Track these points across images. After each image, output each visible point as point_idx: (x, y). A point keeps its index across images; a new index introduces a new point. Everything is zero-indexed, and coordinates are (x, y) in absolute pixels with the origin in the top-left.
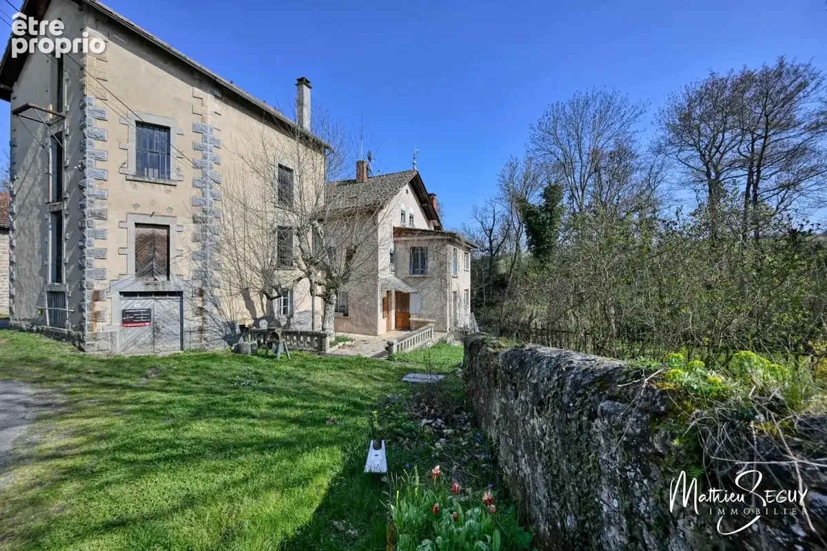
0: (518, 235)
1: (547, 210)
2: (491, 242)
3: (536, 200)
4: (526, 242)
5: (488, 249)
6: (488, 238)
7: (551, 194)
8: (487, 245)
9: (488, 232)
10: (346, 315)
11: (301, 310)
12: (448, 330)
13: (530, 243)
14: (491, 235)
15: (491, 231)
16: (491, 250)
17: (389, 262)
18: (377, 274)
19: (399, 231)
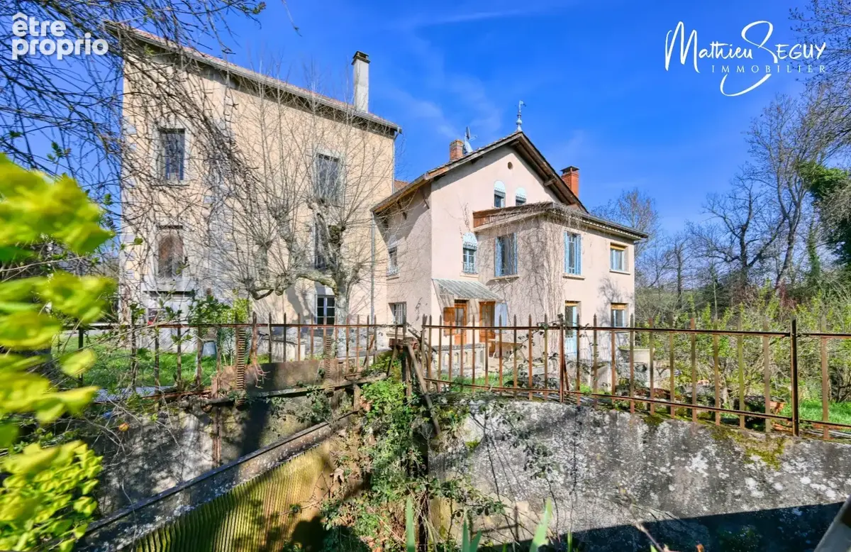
2: (743, 246)
5: (737, 257)
6: (737, 240)
8: (737, 251)
9: (737, 231)
14: (743, 235)
15: (744, 228)
17: (465, 259)
18: (430, 273)
19: (480, 216)
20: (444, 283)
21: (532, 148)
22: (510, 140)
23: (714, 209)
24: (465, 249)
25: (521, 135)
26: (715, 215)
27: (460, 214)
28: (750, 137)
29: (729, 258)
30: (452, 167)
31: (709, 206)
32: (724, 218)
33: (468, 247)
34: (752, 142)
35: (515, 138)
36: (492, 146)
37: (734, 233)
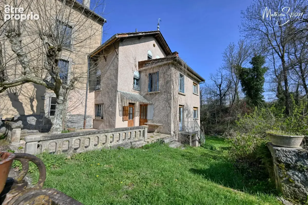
0: (236, 85)
1: (254, 70)
2: (220, 91)
3: (247, 65)
4: (242, 90)
5: (218, 95)
6: (219, 89)
7: (257, 61)
8: (218, 93)
9: (219, 86)
10: (102, 118)
11: (72, 114)
12: (172, 133)
13: (244, 90)
14: (220, 87)
15: (220, 85)
16: (220, 95)
17: (134, 84)
18: (117, 88)
19: (141, 64)
20: (123, 93)
21: (163, 39)
22: (154, 33)
23: (212, 79)
24: (134, 79)
25: (159, 32)
26: (212, 80)
27: (132, 61)
28: (224, 55)
29: (216, 95)
30: (130, 36)
31: (211, 77)
32: (215, 82)
33: (136, 78)
34: (224, 57)
35: (156, 33)
36: (148, 32)
37: (217, 87)
